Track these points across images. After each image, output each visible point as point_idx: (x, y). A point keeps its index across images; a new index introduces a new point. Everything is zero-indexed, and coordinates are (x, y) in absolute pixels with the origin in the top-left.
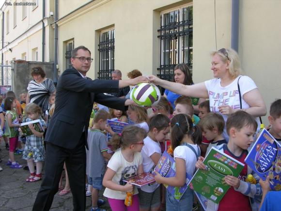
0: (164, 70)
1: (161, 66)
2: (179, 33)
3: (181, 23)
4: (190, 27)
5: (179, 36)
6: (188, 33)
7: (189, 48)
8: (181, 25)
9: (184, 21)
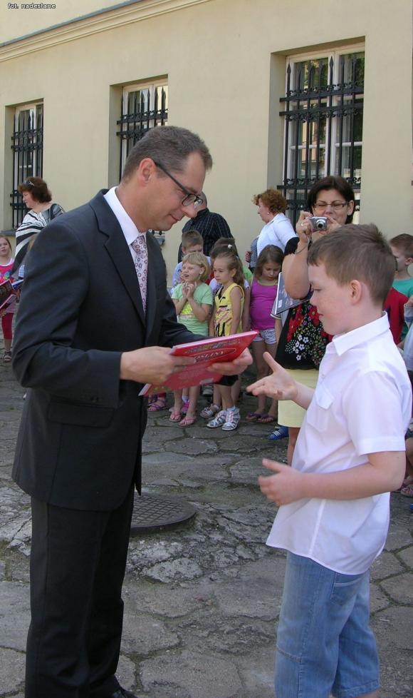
0: (292, 191)
1: (286, 180)
2: (332, 109)
3: (336, 88)
4: (358, 97)
5: (331, 116)
6: (353, 111)
7: (353, 144)
8: (337, 93)
9: (342, 85)
